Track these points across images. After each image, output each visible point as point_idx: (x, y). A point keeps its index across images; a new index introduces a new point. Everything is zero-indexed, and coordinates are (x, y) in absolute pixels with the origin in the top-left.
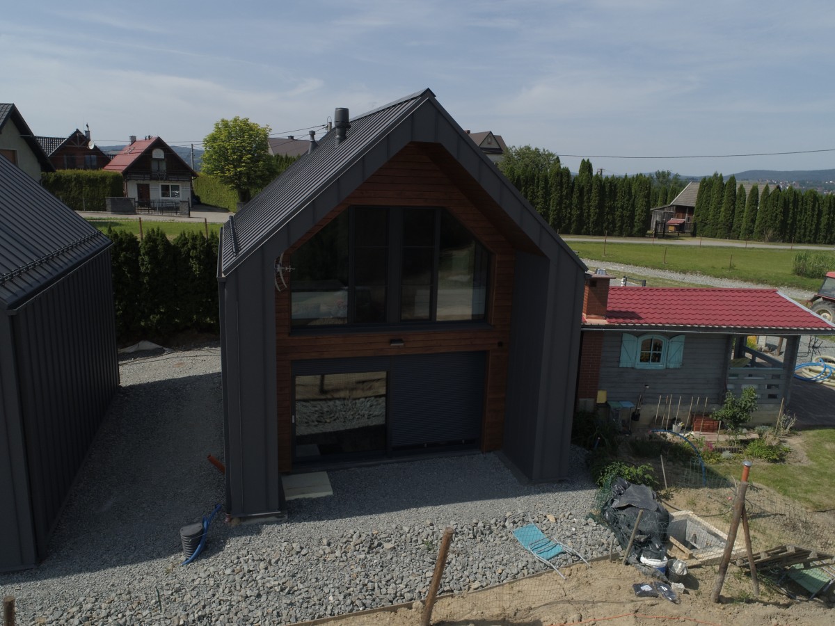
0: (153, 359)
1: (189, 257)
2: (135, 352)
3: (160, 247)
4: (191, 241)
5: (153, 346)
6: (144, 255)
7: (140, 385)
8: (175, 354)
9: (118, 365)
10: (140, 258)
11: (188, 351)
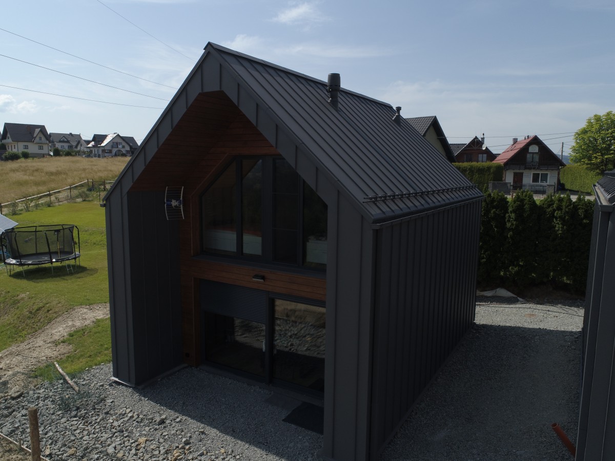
0: (508, 306)
1: (554, 216)
2: (492, 296)
3: (527, 206)
4: (557, 202)
5: (509, 294)
6: (511, 212)
7: (491, 326)
8: (528, 305)
9: (475, 305)
10: (507, 215)
11: (541, 304)
